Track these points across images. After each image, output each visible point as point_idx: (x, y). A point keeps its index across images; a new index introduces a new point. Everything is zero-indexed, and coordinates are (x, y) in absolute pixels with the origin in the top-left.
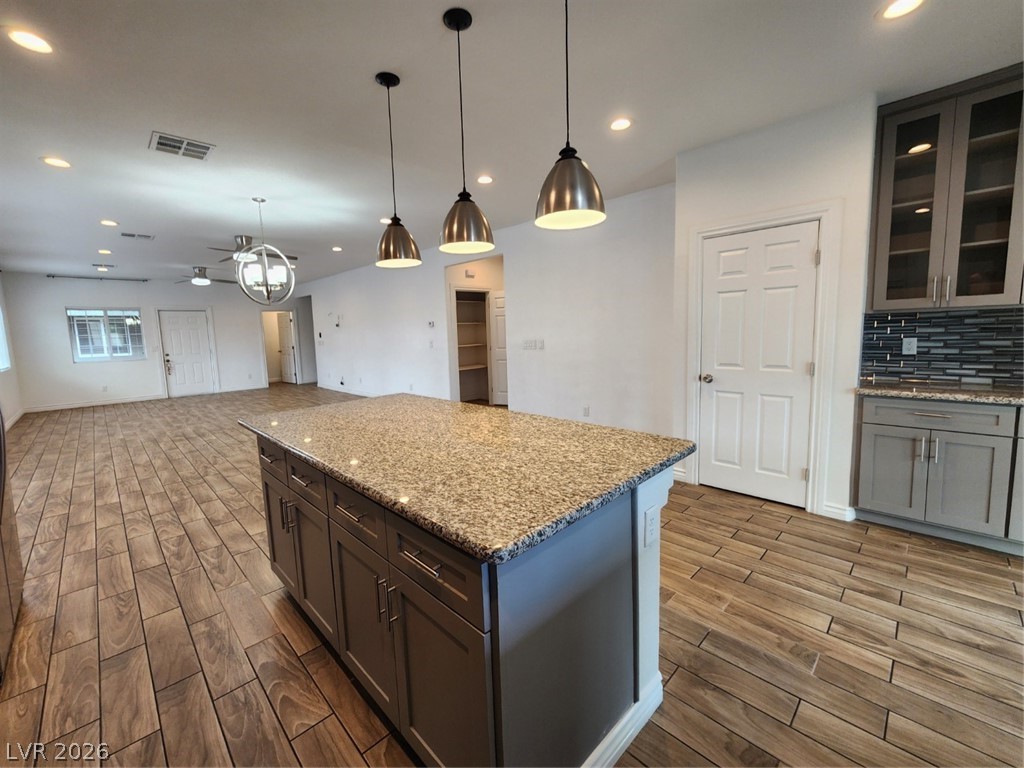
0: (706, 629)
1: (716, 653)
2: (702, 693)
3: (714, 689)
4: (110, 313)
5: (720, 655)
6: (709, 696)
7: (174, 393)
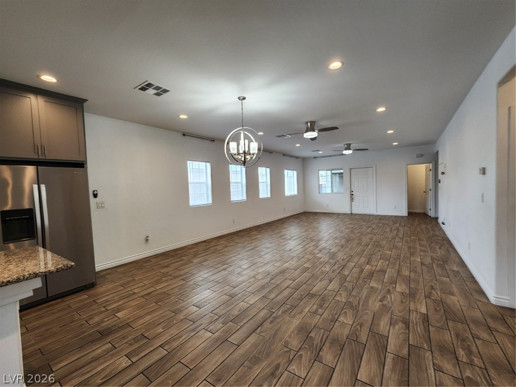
4: (333, 171)
7: (354, 212)
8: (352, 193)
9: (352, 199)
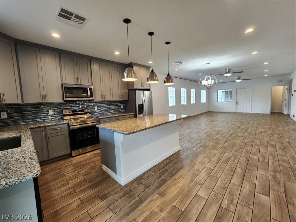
0: (145, 201)
1: (134, 200)
2: (122, 193)
3: (123, 196)
4: (226, 90)
5: (133, 201)
6: (121, 194)
7: (237, 111)
8: (237, 102)
9: (237, 105)
